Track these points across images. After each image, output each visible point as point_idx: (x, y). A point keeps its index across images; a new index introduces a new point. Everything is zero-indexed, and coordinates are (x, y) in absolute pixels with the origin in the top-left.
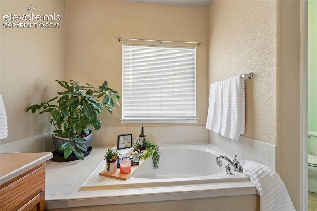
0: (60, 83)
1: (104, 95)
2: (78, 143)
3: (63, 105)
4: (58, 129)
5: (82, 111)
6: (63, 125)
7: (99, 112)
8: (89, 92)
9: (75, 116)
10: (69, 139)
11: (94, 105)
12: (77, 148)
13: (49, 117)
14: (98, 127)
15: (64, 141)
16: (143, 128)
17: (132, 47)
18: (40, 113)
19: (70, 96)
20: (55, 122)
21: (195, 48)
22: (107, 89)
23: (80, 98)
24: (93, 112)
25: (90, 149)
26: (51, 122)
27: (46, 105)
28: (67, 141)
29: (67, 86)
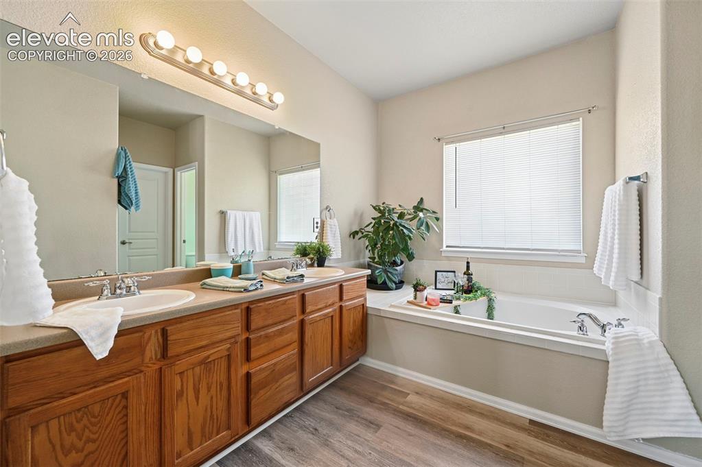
0: (374, 208)
1: (418, 219)
2: (390, 273)
3: (376, 232)
4: (372, 256)
5: (393, 237)
6: (376, 251)
7: (410, 238)
8: (401, 216)
9: (387, 243)
10: (381, 267)
11: (405, 231)
12: (388, 277)
13: (365, 244)
14: (411, 257)
15: (377, 268)
16: (468, 263)
17: (458, 144)
18: (360, 239)
19: (383, 221)
20: (370, 248)
21: (581, 119)
22: (421, 210)
23: (392, 223)
24: (404, 238)
25: (402, 282)
26: (367, 248)
27: (363, 231)
28: (379, 268)
29: (380, 211)
